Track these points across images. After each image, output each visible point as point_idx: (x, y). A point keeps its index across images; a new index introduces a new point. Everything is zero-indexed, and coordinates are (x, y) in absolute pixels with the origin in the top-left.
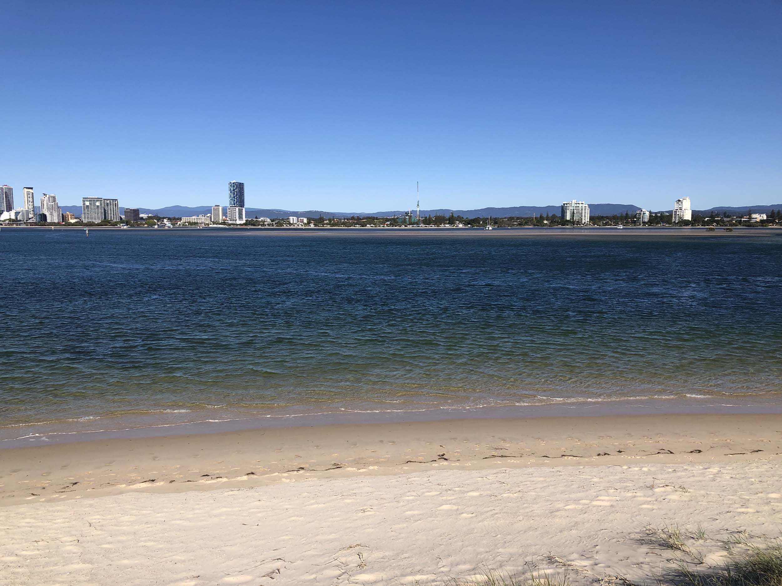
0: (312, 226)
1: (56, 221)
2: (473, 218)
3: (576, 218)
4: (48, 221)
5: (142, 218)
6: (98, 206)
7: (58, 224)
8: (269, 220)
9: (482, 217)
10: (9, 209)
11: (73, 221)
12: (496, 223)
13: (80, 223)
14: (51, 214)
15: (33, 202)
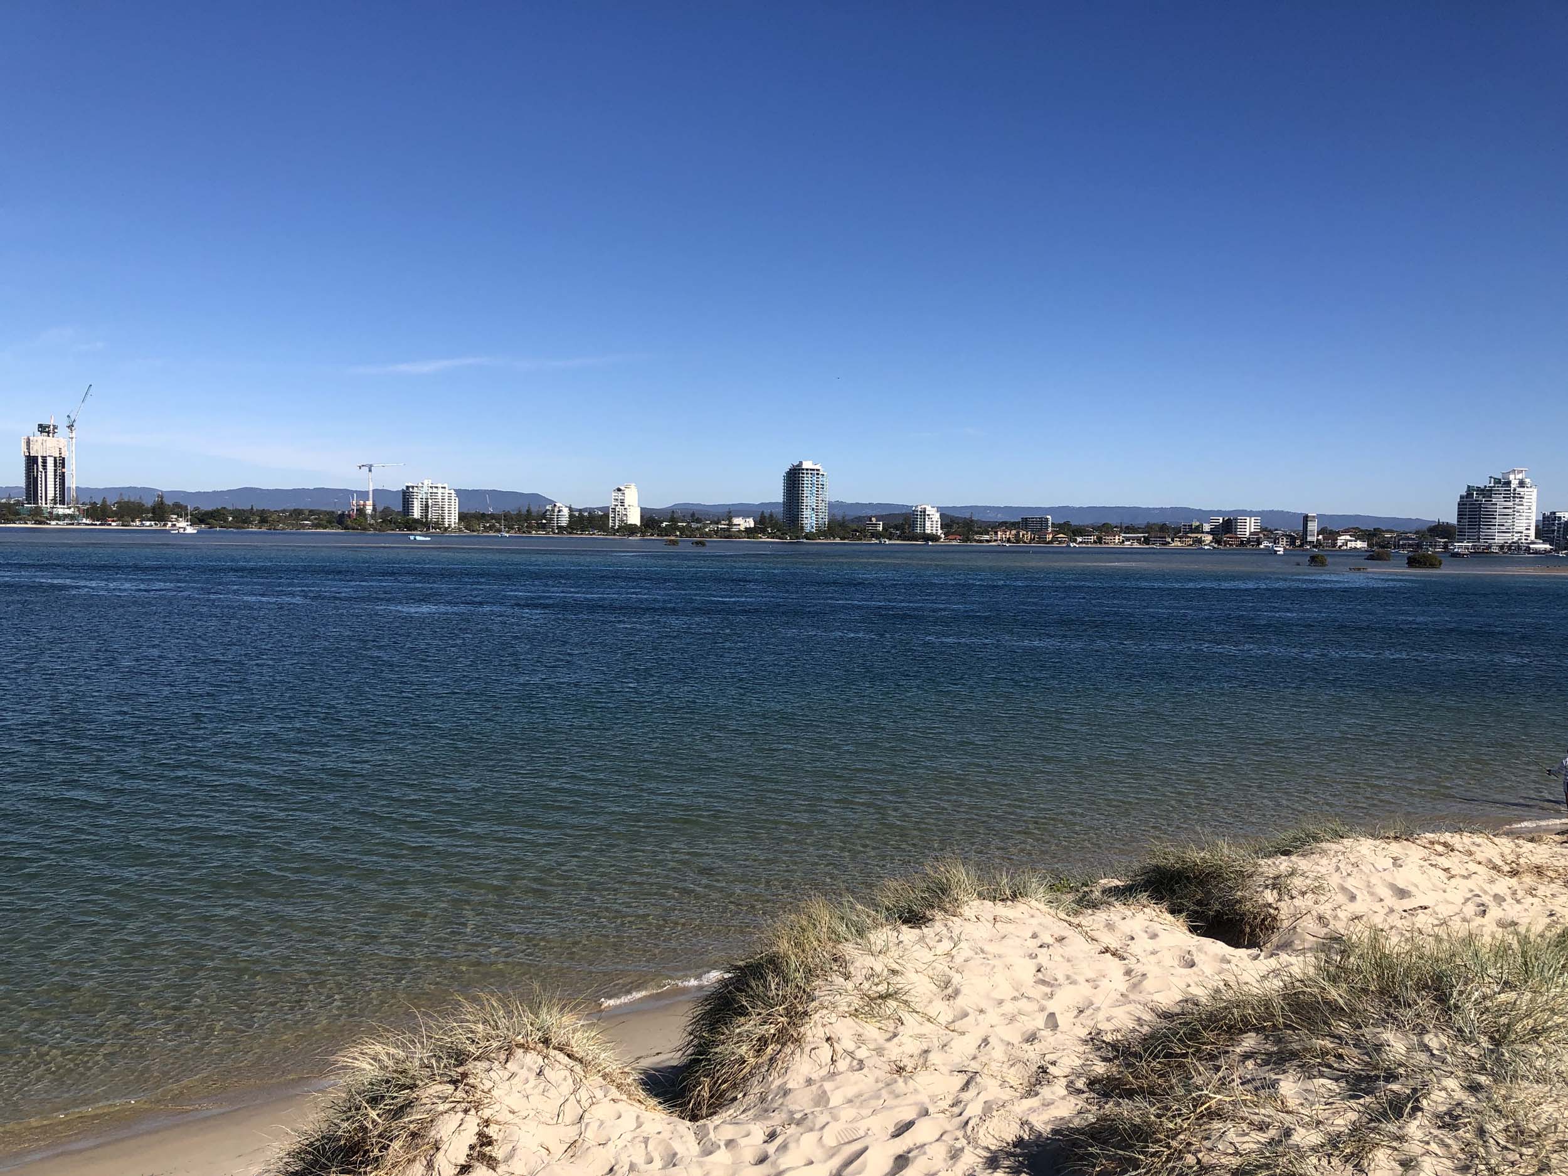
2: (207, 507)
3: (432, 516)
9: (230, 508)
12: (263, 521)
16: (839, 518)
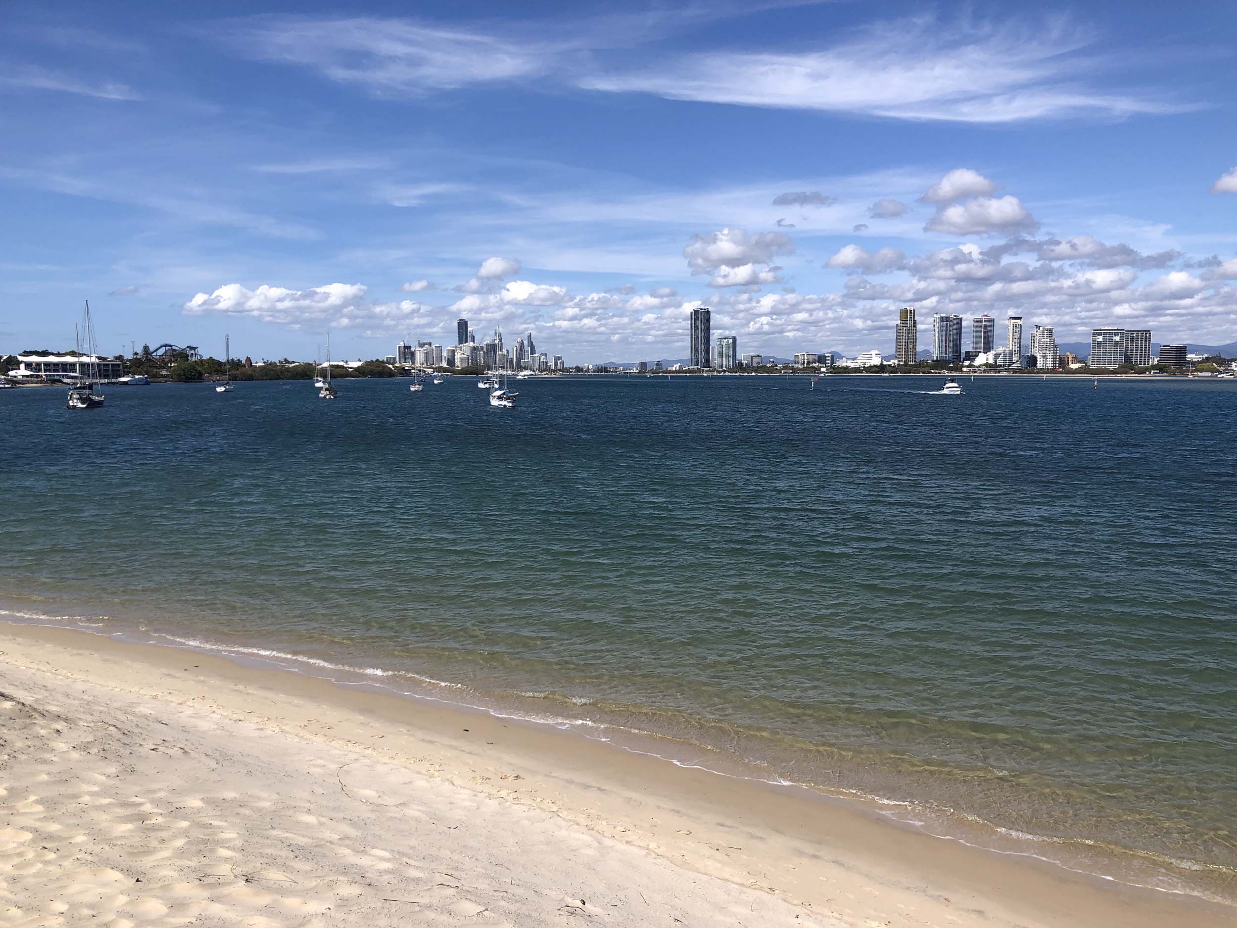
1: (1050, 365)
4: (1039, 365)
5: (1191, 361)
6: (1116, 343)
7: (1053, 371)
10: (987, 349)
11: (1074, 366)
13: (1085, 370)
14: (1045, 357)
15: (1020, 338)
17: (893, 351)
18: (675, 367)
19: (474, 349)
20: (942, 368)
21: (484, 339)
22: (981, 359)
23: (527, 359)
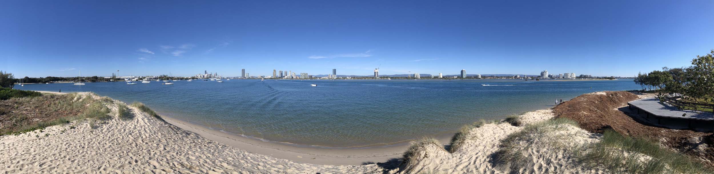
0: (352, 79)
1: (295, 78)
2: (392, 77)
3: (417, 77)
4: (294, 78)
5: (313, 78)
6: (303, 75)
7: (295, 79)
8: (341, 78)
9: (394, 76)
10: (286, 76)
11: (298, 78)
12: (398, 78)
13: (300, 79)
15: (291, 74)
16: (468, 76)
17: (273, 76)
18: (239, 78)
19: (207, 75)
20: (280, 78)
21: (209, 73)
22: (286, 77)
23: (216, 77)
